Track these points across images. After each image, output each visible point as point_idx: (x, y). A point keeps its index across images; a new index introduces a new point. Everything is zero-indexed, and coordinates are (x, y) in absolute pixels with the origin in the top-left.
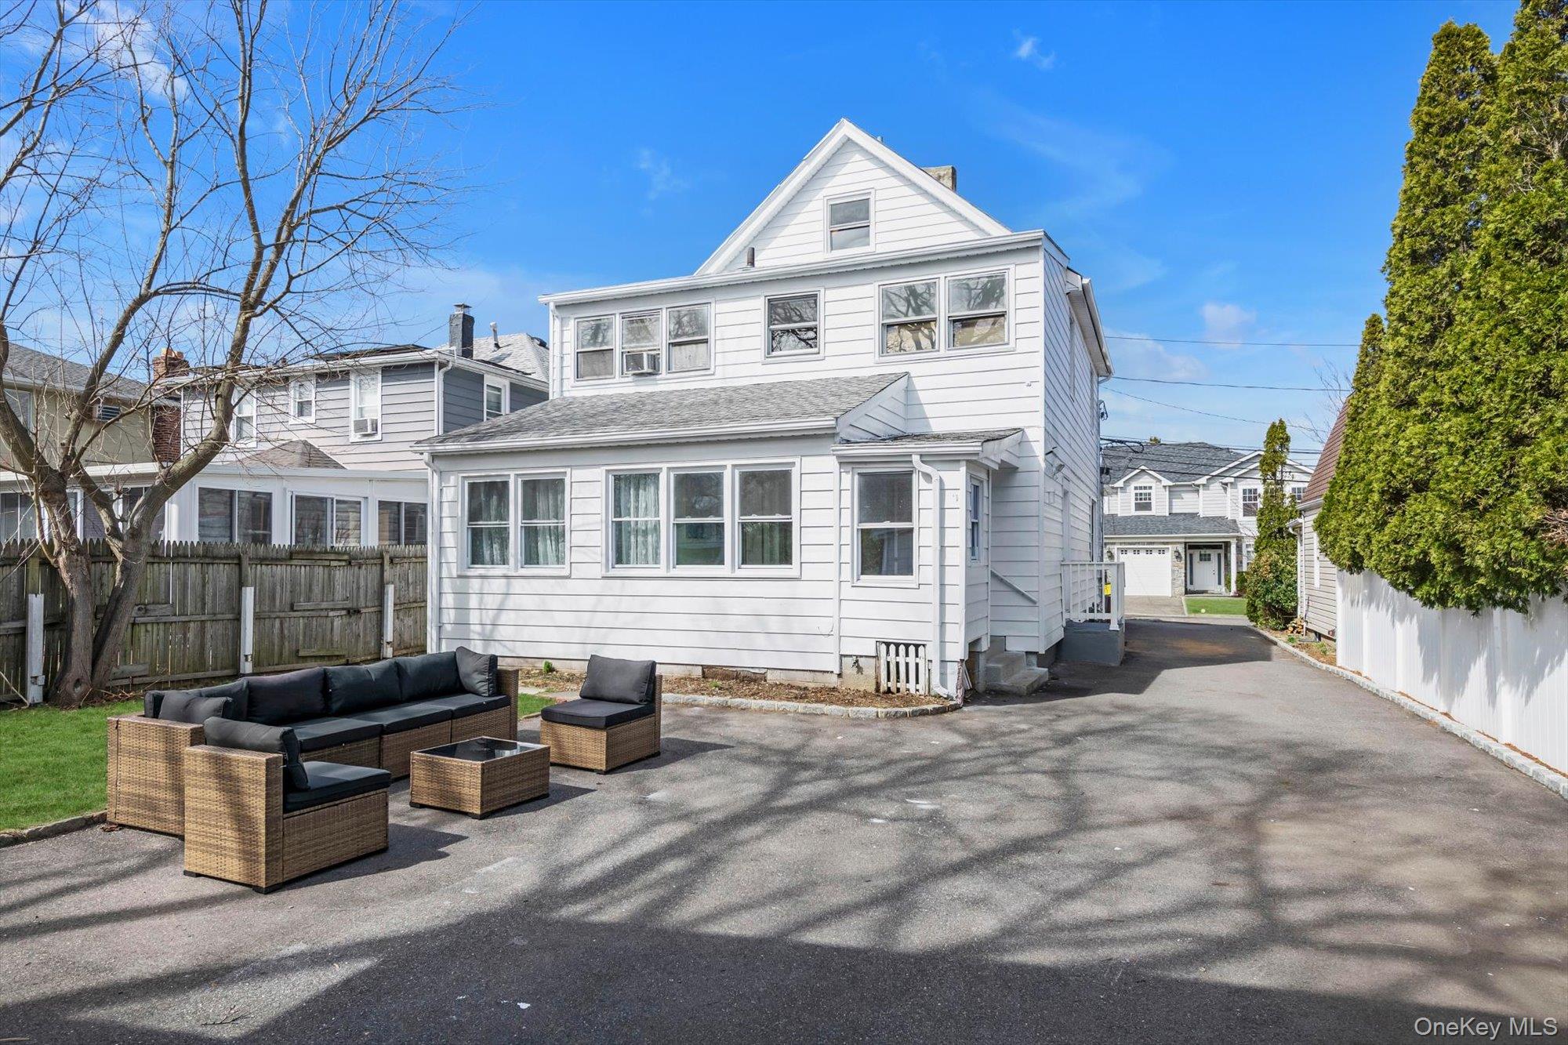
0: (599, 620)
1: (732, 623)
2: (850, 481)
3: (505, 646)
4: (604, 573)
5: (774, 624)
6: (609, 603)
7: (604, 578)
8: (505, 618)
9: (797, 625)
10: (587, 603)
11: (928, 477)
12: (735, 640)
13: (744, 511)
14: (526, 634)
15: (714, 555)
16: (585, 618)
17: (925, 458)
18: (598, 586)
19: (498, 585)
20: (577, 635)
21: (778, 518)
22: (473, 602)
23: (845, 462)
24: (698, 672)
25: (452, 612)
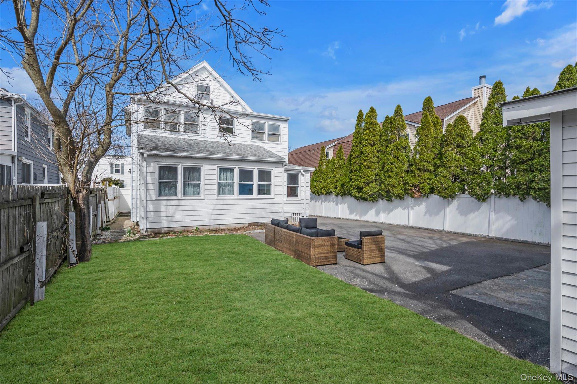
0: (215, 212)
1: (257, 211)
2: (286, 175)
3: (178, 223)
4: (217, 198)
5: (268, 210)
6: (219, 207)
7: (217, 199)
8: (177, 214)
9: (274, 210)
10: (211, 207)
11: (303, 175)
12: (258, 215)
13: (259, 181)
14: (187, 218)
15: (250, 192)
16: (210, 212)
17: (305, 171)
18: (215, 202)
19: (173, 203)
20: (207, 218)
21: (267, 183)
22: (163, 209)
23: (285, 170)
24: (247, 225)
25: (152, 213)
